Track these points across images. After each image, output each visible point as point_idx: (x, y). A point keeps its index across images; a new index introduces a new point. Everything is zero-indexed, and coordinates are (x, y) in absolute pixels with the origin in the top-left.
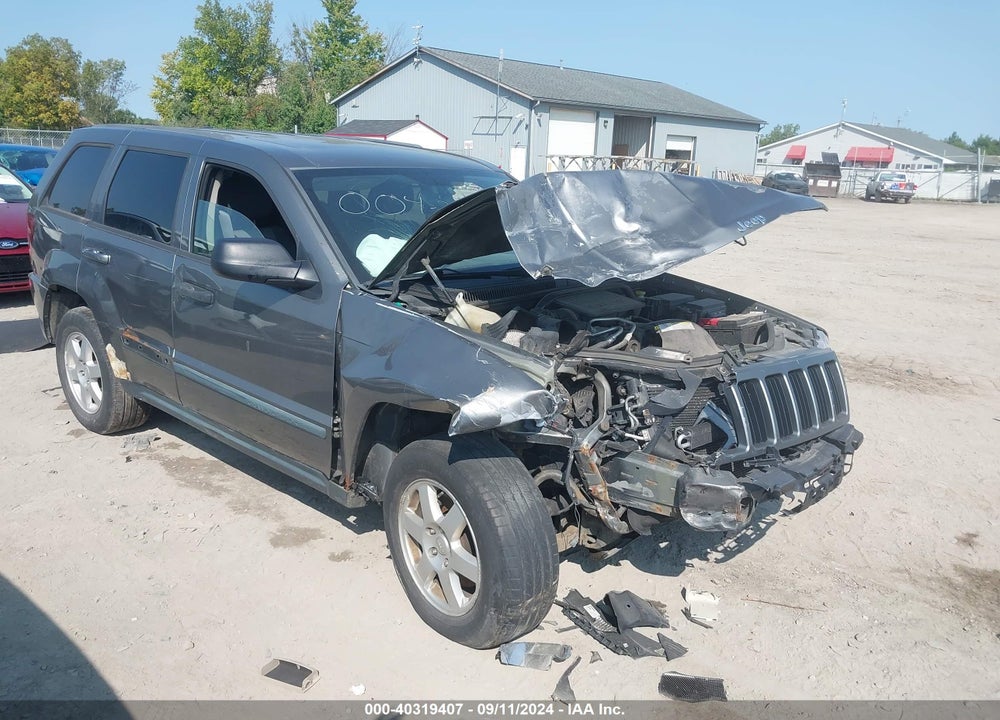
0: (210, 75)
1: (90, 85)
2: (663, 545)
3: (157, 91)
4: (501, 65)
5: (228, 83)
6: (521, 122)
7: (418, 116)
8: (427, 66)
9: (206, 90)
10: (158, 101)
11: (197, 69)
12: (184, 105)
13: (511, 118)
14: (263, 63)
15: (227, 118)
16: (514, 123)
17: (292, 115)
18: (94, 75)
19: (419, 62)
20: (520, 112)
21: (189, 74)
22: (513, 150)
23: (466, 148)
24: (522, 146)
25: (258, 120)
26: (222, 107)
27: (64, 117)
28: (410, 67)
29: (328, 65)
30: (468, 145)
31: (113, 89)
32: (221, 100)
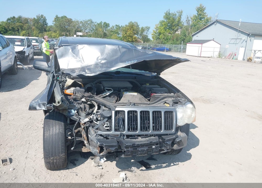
0: (165, 29)
1: (142, 32)
2: (132, 161)
3: (153, 33)
4: (240, 23)
5: (169, 31)
6: (244, 40)
7: (214, 39)
8: (218, 25)
9: (163, 33)
10: (153, 36)
11: (162, 28)
12: (158, 36)
13: (241, 39)
14: (178, 26)
15: (167, 39)
16: (242, 41)
17: (182, 39)
18: (143, 30)
19: (216, 24)
20: (244, 37)
21: (160, 29)
22: (241, 48)
23: (226, 47)
24: (244, 47)
25: (174, 40)
26: (166, 37)
27: (134, 40)
28: (214, 25)
29: (195, 26)
30: (227, 47)
31: (147, 33)
32: (167, 35)
